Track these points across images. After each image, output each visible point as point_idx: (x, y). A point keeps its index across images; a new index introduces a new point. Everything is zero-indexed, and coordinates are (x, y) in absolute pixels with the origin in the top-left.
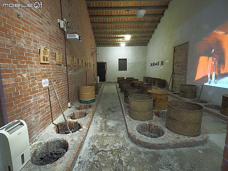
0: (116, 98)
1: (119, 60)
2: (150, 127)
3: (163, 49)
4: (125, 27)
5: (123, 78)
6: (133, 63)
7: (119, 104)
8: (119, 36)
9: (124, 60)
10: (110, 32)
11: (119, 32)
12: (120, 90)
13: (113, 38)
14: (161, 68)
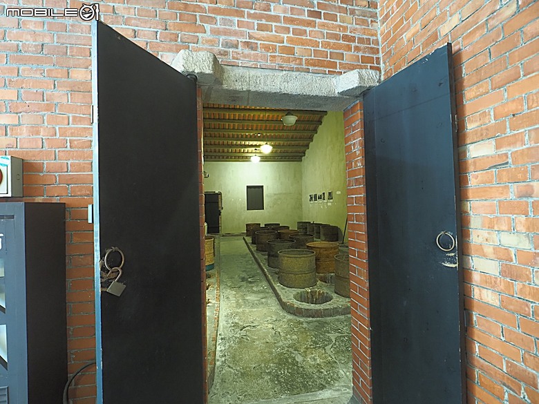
0: (251, 262)
1: (249, 189)
2: (312, 296)
3: (330, 172)
4: (259, 128)
5: (257, 224)
6: (275, 194)
7: (259, 271)
8: (247, 143)
9: (257, 189)
10: (231, 136)
11: (249, 137)
12: (255, 248)
13: (237, 145)
14: (329, 204)
